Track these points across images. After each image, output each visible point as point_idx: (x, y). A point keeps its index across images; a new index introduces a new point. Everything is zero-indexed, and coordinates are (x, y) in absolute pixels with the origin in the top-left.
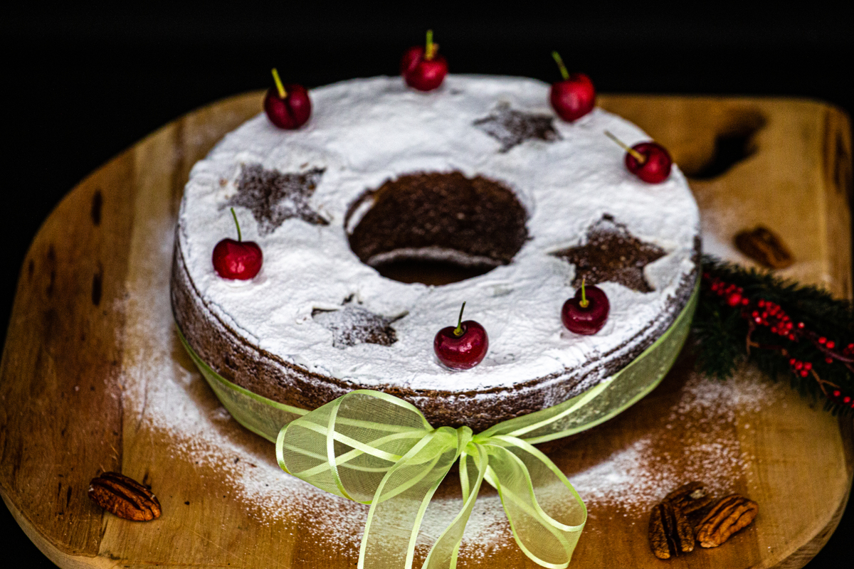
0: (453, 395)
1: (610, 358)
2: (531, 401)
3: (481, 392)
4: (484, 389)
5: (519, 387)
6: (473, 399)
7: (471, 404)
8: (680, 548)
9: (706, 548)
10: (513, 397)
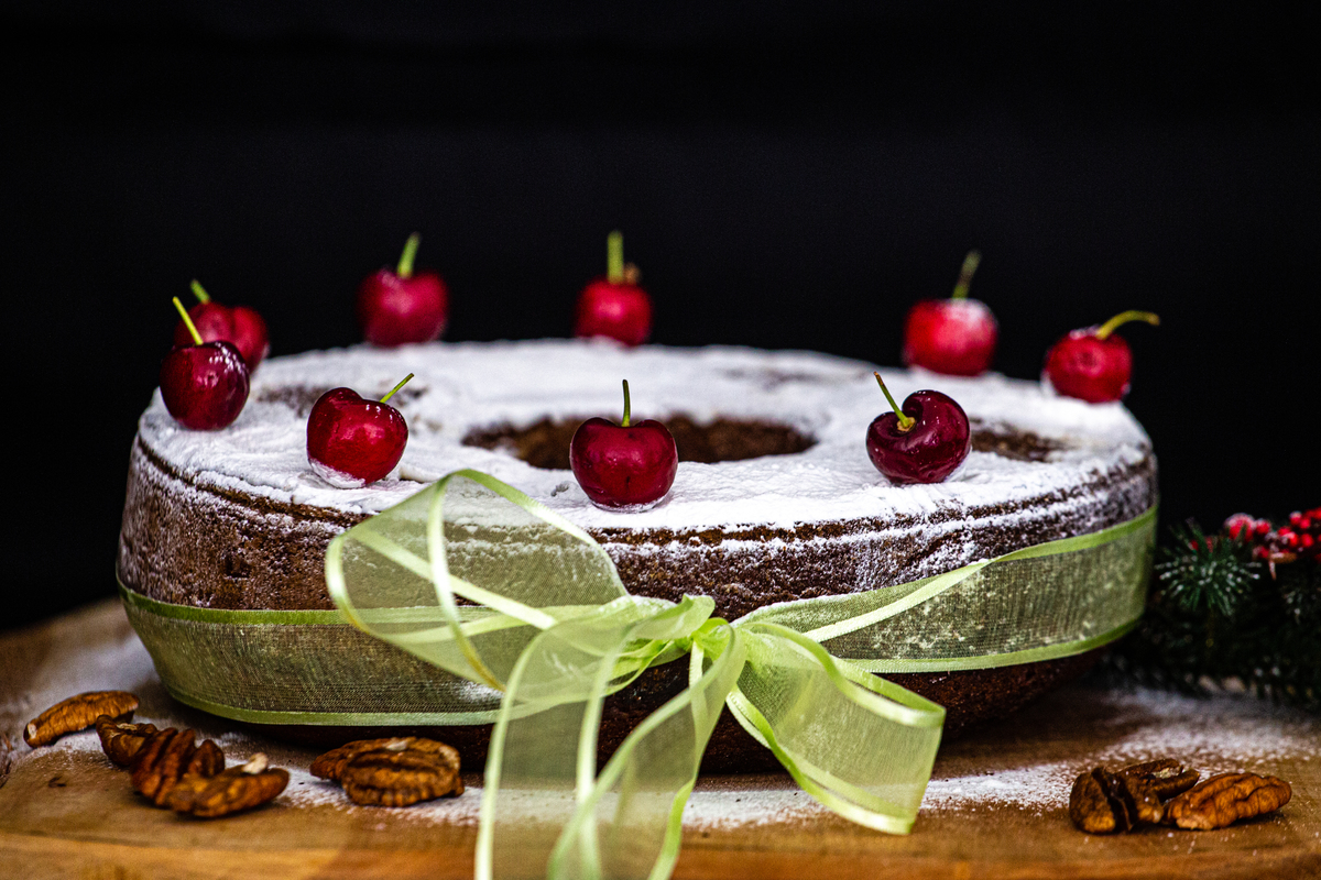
0: (676, 538)
1: (983, 522)
2: (828, 568)
3: (731, 536)
4: (736, 529)
5: (806, 531)
6: (715, 548)
7: (712, 560)
8: (1134, 812)
9: (1188, 829)
10: (793, 552)
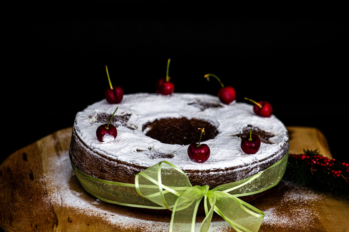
0: (200, 172)
1: (261, 163)
2: (231, 177)
4: (213, 170)
5: (227, 169)
6: (209, 174)
7: (208, 176)
10: (225, 174)
